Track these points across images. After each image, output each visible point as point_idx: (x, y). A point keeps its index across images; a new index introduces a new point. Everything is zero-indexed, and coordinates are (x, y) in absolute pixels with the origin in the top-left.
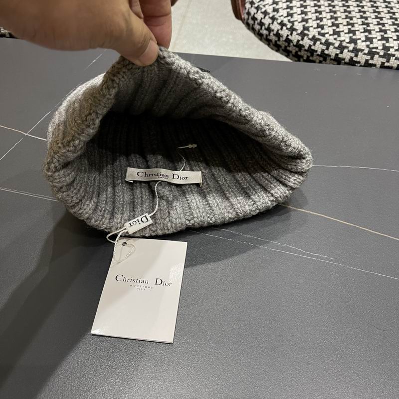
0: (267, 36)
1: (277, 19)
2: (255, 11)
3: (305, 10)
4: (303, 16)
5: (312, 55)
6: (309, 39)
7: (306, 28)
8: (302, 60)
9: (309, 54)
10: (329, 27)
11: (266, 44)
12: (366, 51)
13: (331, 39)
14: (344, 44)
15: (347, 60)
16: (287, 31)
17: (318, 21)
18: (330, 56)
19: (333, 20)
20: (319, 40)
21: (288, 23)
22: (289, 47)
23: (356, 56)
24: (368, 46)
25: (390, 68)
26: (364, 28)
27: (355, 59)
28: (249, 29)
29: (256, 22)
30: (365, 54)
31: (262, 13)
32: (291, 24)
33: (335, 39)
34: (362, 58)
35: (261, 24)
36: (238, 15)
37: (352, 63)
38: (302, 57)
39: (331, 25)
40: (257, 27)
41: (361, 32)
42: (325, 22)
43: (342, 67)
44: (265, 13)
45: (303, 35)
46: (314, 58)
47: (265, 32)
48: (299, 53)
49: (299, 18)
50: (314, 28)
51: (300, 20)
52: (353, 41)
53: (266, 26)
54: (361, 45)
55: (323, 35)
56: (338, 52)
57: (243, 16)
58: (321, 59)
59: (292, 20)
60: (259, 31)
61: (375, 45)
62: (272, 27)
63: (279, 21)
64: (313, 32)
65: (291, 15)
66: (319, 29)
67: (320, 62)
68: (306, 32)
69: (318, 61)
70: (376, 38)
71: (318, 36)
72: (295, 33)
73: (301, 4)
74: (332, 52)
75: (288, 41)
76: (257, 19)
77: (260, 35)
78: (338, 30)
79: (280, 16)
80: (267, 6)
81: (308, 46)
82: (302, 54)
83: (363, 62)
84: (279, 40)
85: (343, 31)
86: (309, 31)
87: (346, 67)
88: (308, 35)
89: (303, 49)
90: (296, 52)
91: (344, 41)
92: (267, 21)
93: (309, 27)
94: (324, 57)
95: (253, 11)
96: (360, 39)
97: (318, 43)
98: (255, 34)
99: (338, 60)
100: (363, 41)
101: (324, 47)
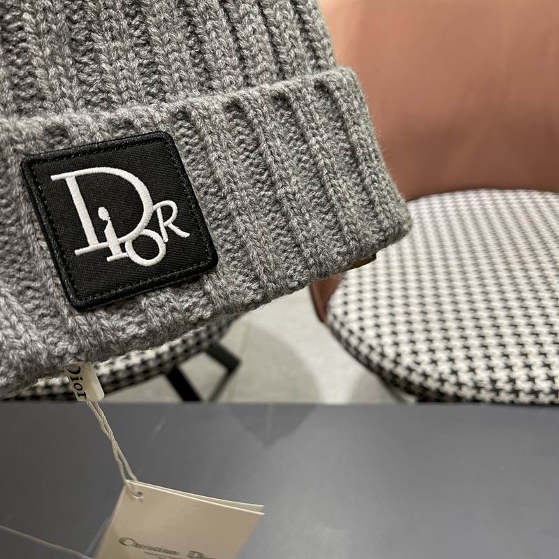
7: (399, 355)
25: (502, 403)
52: (454, 372)
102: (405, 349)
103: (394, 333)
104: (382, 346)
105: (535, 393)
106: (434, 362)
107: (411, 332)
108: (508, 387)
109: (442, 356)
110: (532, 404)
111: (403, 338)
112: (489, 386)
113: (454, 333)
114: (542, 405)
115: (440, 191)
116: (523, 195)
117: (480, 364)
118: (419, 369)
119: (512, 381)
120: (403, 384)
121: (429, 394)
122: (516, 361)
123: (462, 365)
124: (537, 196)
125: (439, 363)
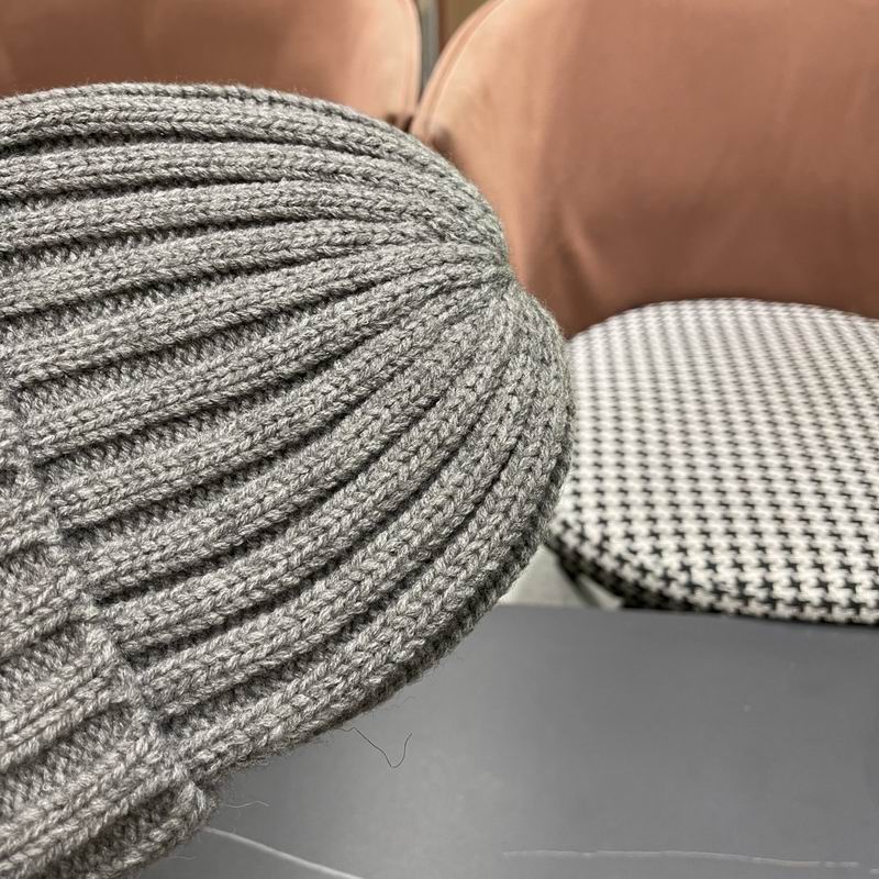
7: (606, 538)
25: (752, 617)
39: (647, 533)
41: (699, 551)
42: (636, 527)
48: (599, 575)
49: (594, 516)
50: (620, 538)
51: (595, 520)
52: (686, 568)
56: (662, 584)
59: (581, 519)
61: (722, 577)
66: (628, 542)
102: (616, 529)
103: (601, 506)
104: (582, 524)
105: (799, 604)
106: (657, 551)
107: (626, 505)
108: (762, 594)
109: (668, 543)
110: (794, 620)
111: (614, 513)
112: (735, 592)
113: (688, 512)
114: (808, 622)
115: (676, 297)
116: (798, 311)
117: (723, 558)
118: (635, 561)
119: (768, 585)
120: (610, 581)
121: (646, 597)
122: (776, 557)
123: (697, 559)
124: (818, 314)
125: (665, 554)
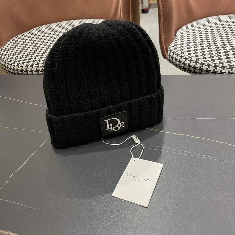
0: (179, 64)
1: (183, 57)
2: (173, 54)
3: (197, 51)
4: (196, 54)
5: (202, 71)
6: (199, 64)
8: (197, 74)
9: (200, 71)
10: (209, 58)
11: (179, 68)
12: (228, 67)
13: (210, 63)
14: (217, 65)
15: (219, 72)
16: (188, 61)
17: (203, 56)
18: (211, 71)
19: (210, 55)
20: (204, 64)
21: (188, 58)
22: (190, 68)
23: (224, 69)
24: (229, 65)
26: (226, 57)
27: (223, 71)
28: (170, 62)
29: (173, 59)
30: (228, 68)
31: (176, 54)
32: (190, 58)
33: (212, 63)
34: (226, 70)
35: (176, 59)
36: (165, 57)
37: (222, 73)
38: (197, 73)
39: (210, 57)
40: (174, 61)
41: (225, 59)
42: (206, 56)
43: (217, 75)
44: (177, 55)
45: (196, 62)
46: (203, 72)
47: (178, 63)
48: (195, 71)
49: (194, 55)
50: (202, 59)
51: (194, 56)
52: (221, 63)
53: (178, 60)
54: (225, 64)
55: (206, 62)
56: (214, 68)
57: (167, 57)
58: (207, 73)
59: (190, 56)
60: (175, 63)
61: (232, 64)
62: (181, 60)
63: (184, 57)
64: (201, 61)
65: (190, 54)
66: (204, 59)
67: (206, 74)
68: (198, 61)
69: (205, 74)
70: (233, 61)
71: (203, 62)
72: (192, 62)
73: (194, 49)
74: (211, 69)
75: (189, 66)
76: (174, 58)
77: (176, 65)
78: (213, 59)
79: (184, 55)
80: (178, 51)
81: (199, 67)
82: (197, 71)
83: (227, 72)
84: (185, 66)
85: (216, 59)
86: (199, 60)
87: (219, 75)
88: (199, 62)
89: (197, 69)
90: (194, 71)
91: (217, 63)
92: (179, 58)
93: (199, 59)
94: (208, 72)
95: (171, 54)
96: (225, 62)
97: (204, 65)
98: (173, 64)
99: (215, 73)
100: (226, 63)
101: (207, 67)
111: (200, 54)
113: (222, 51)
